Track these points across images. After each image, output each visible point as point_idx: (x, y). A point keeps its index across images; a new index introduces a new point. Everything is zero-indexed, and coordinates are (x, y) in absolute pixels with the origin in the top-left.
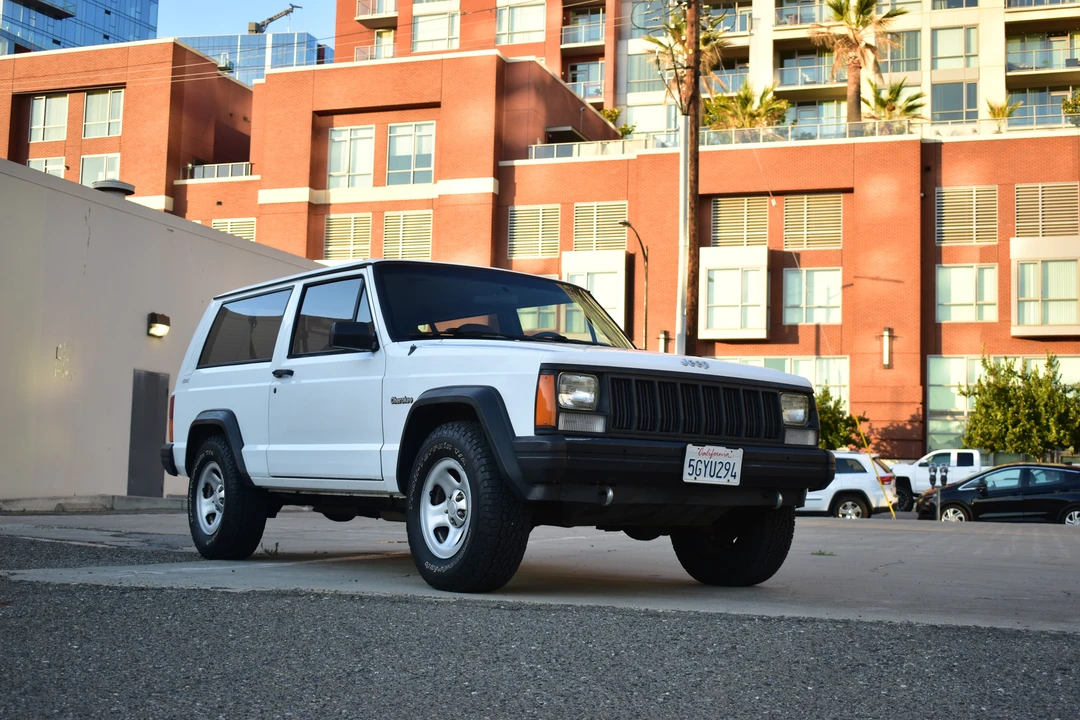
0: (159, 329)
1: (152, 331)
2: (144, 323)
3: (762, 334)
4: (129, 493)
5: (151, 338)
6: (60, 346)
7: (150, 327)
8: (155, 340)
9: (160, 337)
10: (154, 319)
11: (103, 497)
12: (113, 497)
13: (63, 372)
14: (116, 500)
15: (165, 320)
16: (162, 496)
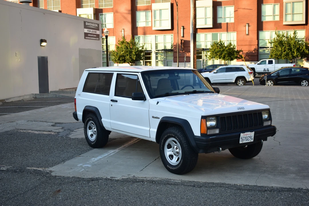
0: (44, 44)
1: (42, 44)
2: (39, 42)
3: (211, 26)
4: (40, 93)
5: (42, 47)
6: (17, 52)
7: (41, 43)
8: (43, 47)
9: (44, 46)
10: (42, 41)
11: (33, 94)
12: (36, 94)
13: (18, 60)
14: (37, 95)
15: (45, 41)
16: (49, 92)
